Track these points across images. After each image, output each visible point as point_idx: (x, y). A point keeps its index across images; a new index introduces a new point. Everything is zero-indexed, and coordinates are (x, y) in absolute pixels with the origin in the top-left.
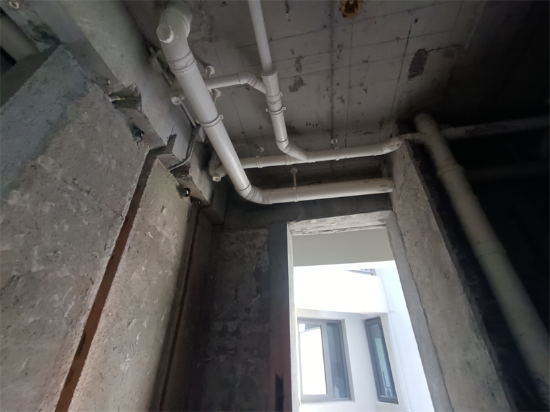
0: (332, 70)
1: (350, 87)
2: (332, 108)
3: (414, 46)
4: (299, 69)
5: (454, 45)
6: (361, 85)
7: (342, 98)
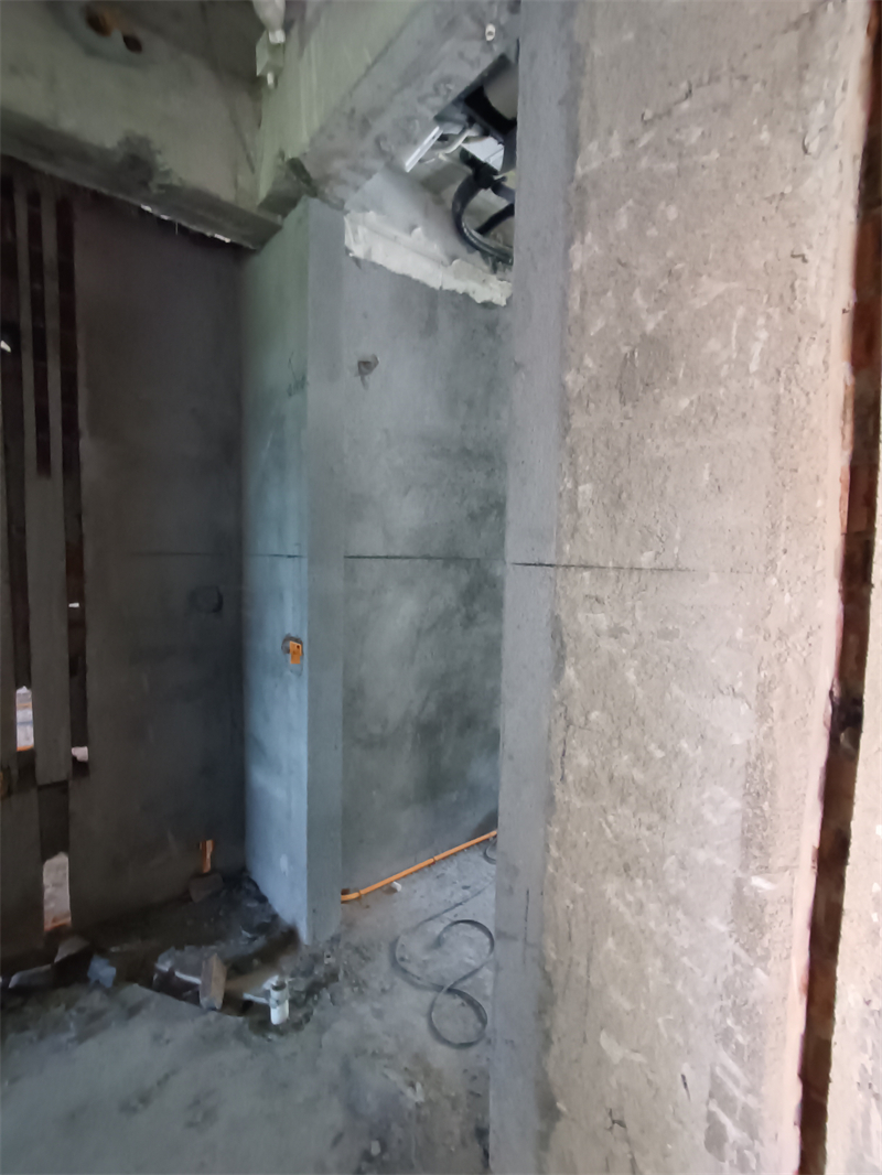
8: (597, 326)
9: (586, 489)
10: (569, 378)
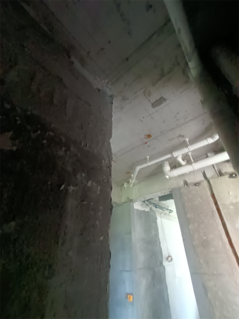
0: (171, 130)
1: (178, 120)
2: (191, 120)
3: (152, 110)
4: (174, 138)
5: (145, 96)
6: (175, 117)
7: (184, 120)
8: (196, 237)
9: (202, 261)
10: (194, 243)
